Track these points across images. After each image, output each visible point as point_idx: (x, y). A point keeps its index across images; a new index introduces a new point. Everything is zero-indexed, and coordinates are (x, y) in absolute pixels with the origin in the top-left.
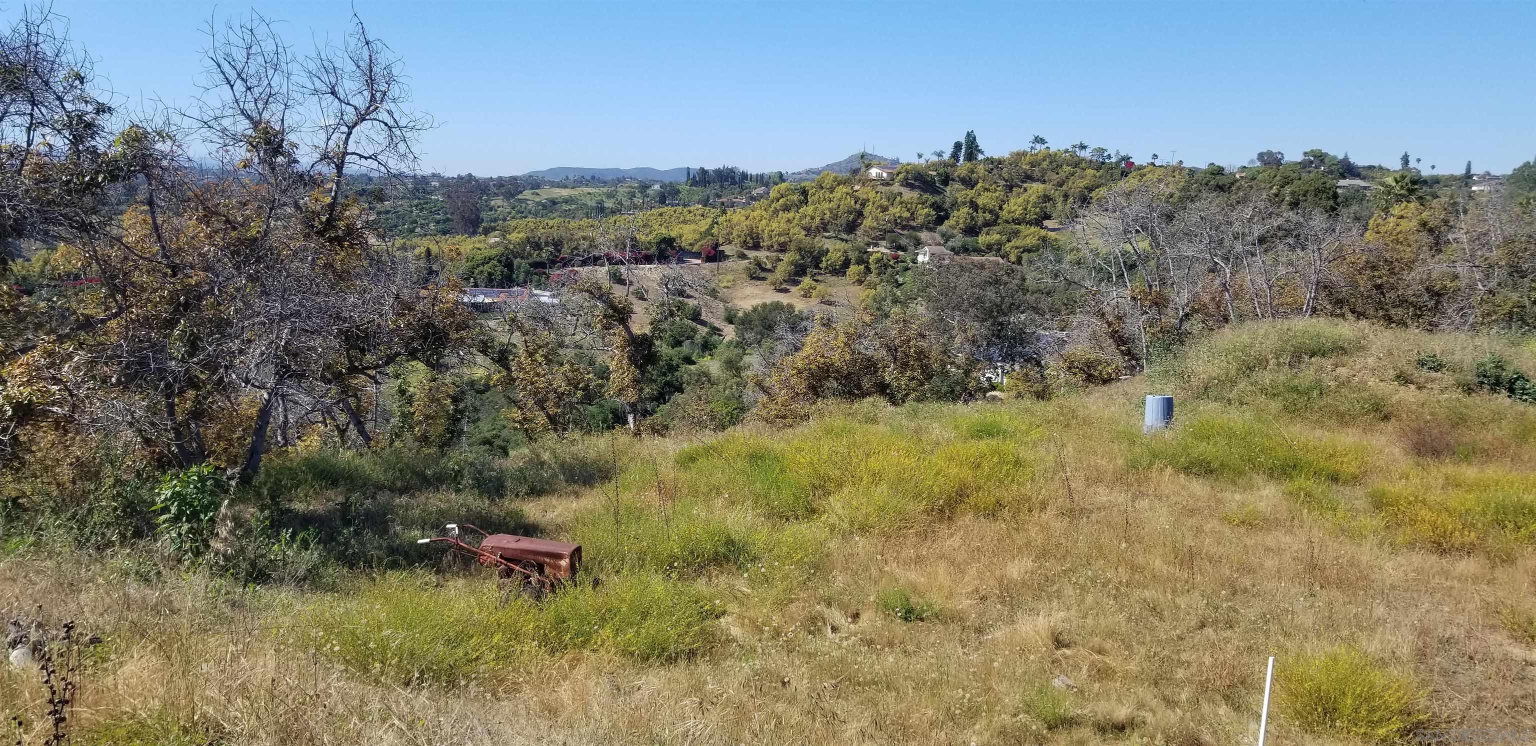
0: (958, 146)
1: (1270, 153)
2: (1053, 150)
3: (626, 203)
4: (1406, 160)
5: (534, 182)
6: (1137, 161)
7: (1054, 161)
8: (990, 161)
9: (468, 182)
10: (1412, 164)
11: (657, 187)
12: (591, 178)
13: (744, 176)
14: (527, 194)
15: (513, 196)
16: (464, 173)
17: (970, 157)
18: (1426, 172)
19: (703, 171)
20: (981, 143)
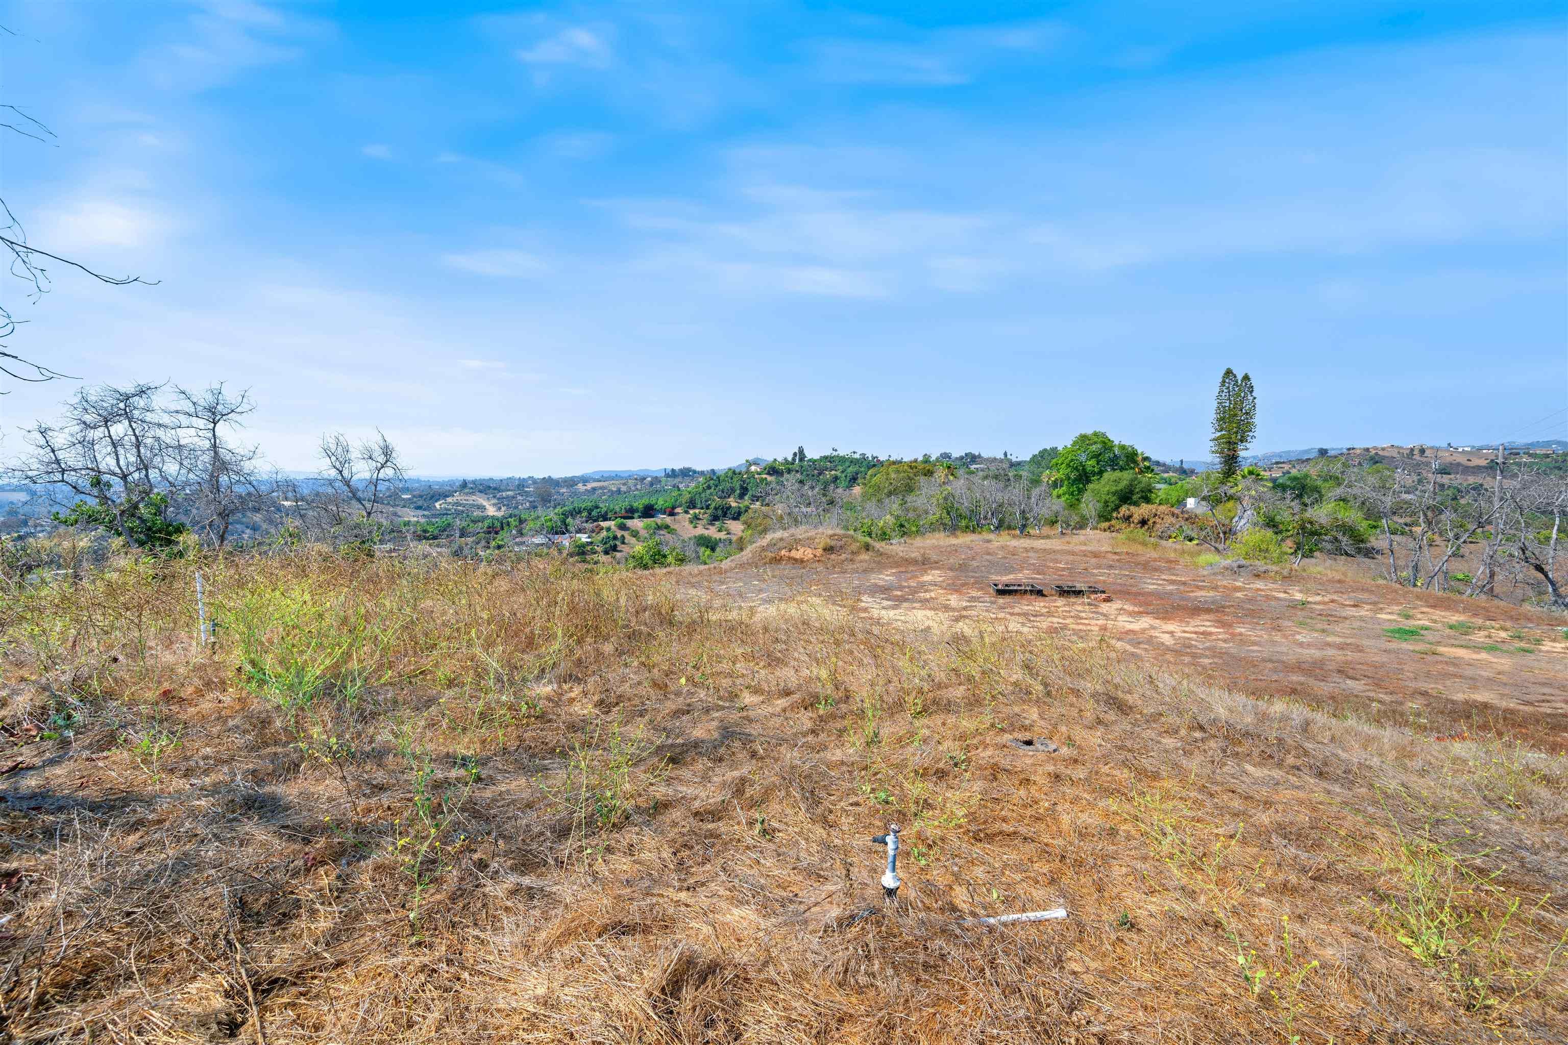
0: (795, 454)
1: (945, 453)
2: (841, 454)
3: (633, 488)
4: (1005, 454)
5: (585, 480)
6: (881, 459)
7: (842, 460)
8: (810, 460)
9: (549, 481)
10: (1009, 456)
11: (649, 479)
12: (616, 477)
13: (695, 472)
14: (580, 486)
15: (572, 486)
16: (546, 476)
17: (801, 460)
18: (1014, 459)
19: (673, 470)
20: (806, 452)
